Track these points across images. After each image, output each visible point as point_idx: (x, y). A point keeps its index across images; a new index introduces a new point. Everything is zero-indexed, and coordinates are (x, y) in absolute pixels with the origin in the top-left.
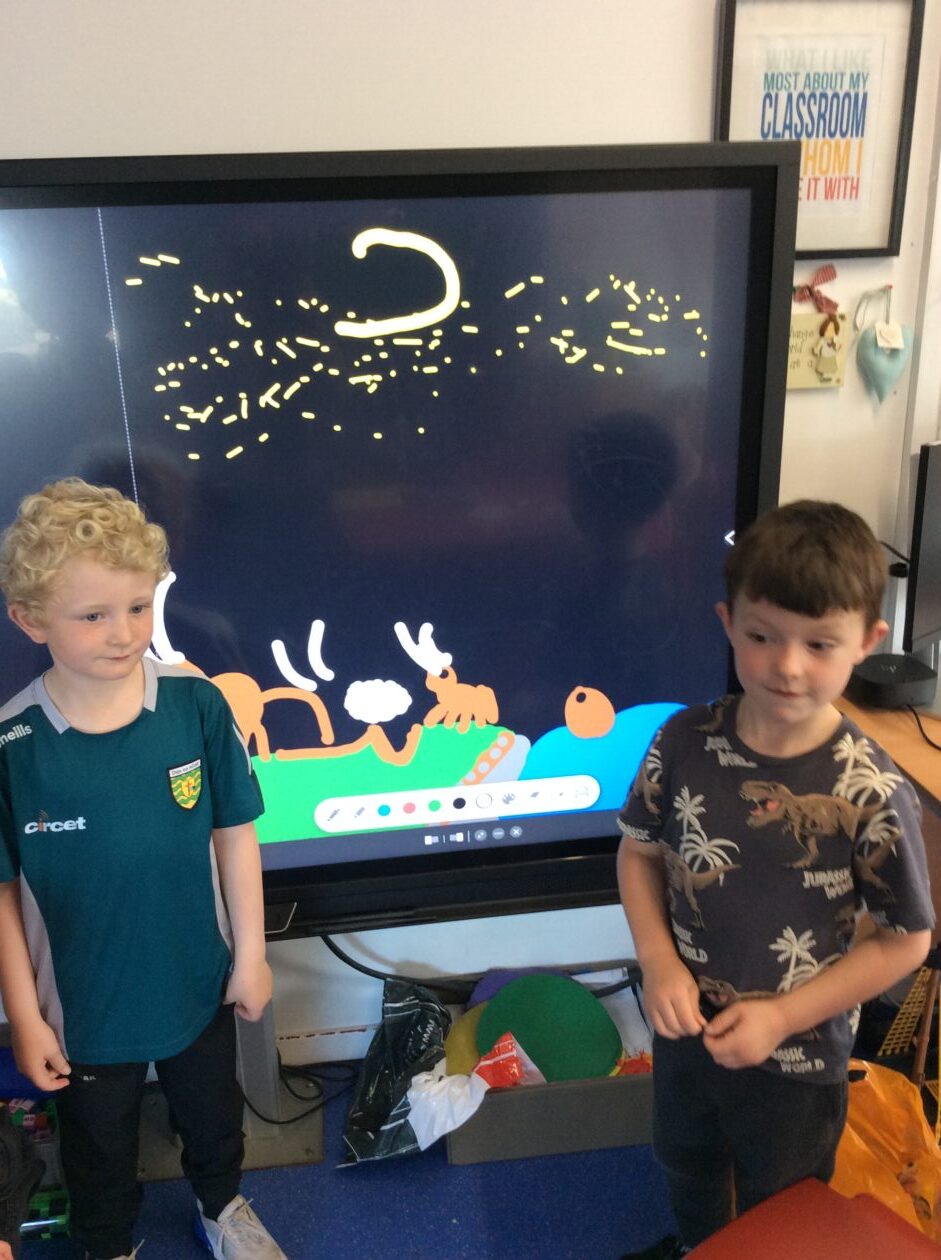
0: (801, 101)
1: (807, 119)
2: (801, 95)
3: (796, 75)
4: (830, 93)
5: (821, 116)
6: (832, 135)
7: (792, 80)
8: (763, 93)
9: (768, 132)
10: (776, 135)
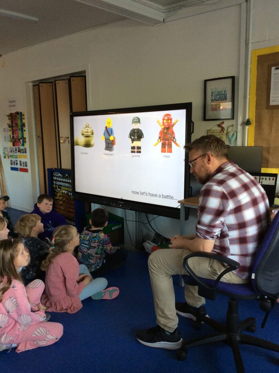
1: (218, 98)
2: (217, 95)
3: (216, 92)
4: (221, 94)
5: (220, 97)
6: (222, 100)
8: (211, 95)
9: (212, 101)
10: (213, 101)
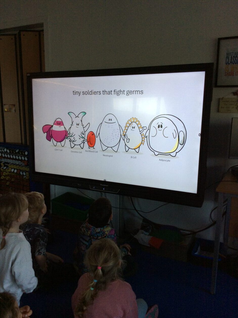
0: (234, 58)
1: (235, 61)
3: (233, 53)
7: (232, 54)
8: (226, 57)
9: (227, 63)
10: (229, 64)
